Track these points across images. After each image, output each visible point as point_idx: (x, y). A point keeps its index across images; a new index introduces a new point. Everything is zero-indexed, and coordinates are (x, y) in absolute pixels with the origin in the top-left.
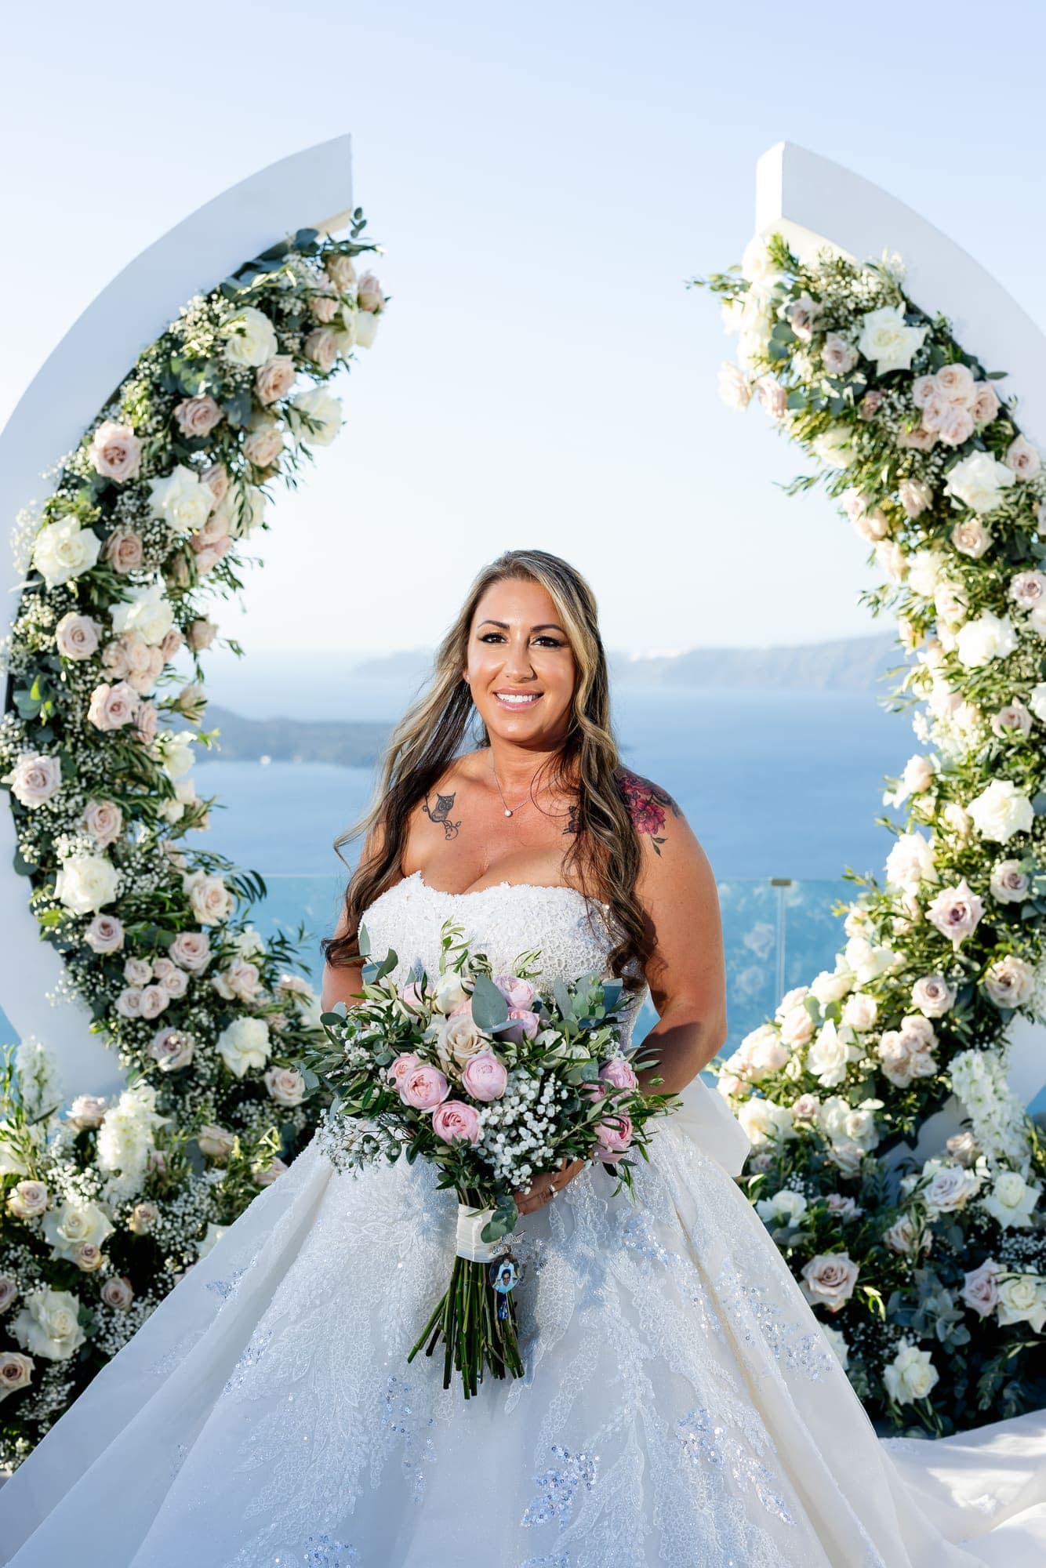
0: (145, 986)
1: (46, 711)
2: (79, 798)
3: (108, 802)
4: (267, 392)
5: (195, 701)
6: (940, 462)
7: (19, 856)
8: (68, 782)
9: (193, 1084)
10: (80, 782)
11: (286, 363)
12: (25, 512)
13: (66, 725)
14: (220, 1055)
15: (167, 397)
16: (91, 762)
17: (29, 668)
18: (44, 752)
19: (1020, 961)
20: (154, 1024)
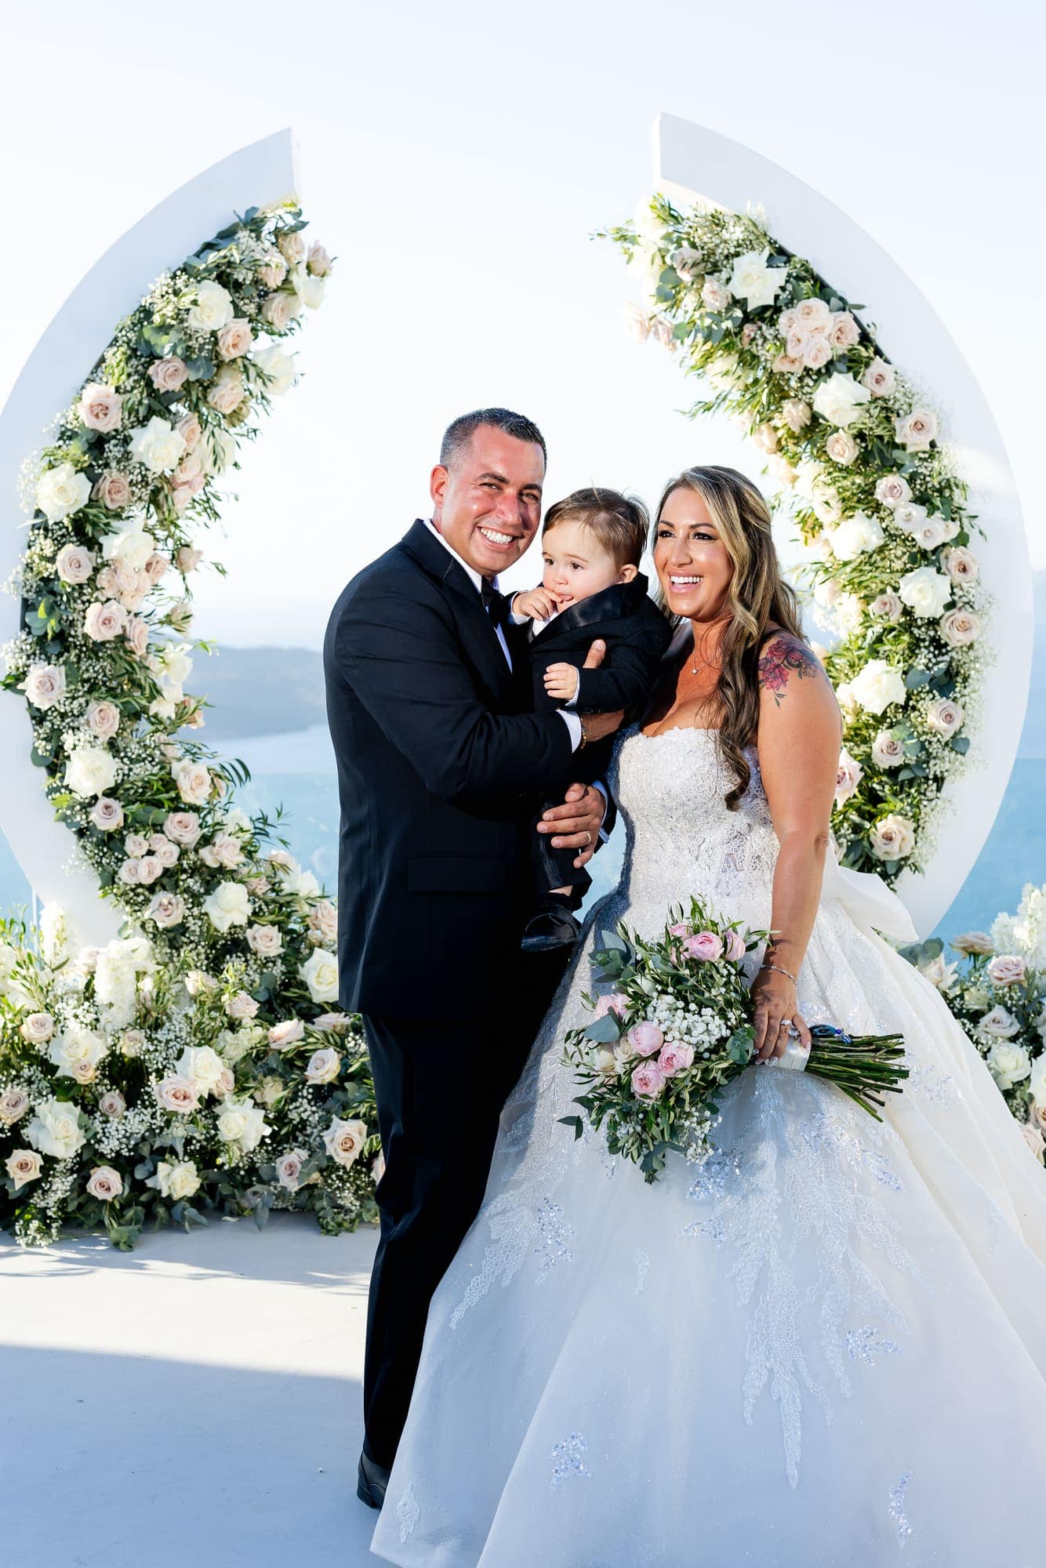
0: (143, 857)
1: (52, 626)
2: (82, 700)
3: (105, 702)
4: (227, 350)
5: (182, 615)
6: (811, 383)
7: (35, 749)
8: (73, 687)
9: (186, 940)
10: (83, 687)
11: (244, 325)
12: (29, 461)
13: (71, 639)
14: (206, 914)
15: (143, 360)
16: (91, 669)
17: (39, 592)
18: (53, 662)
19: (900, 818)
20: (151, 889)
